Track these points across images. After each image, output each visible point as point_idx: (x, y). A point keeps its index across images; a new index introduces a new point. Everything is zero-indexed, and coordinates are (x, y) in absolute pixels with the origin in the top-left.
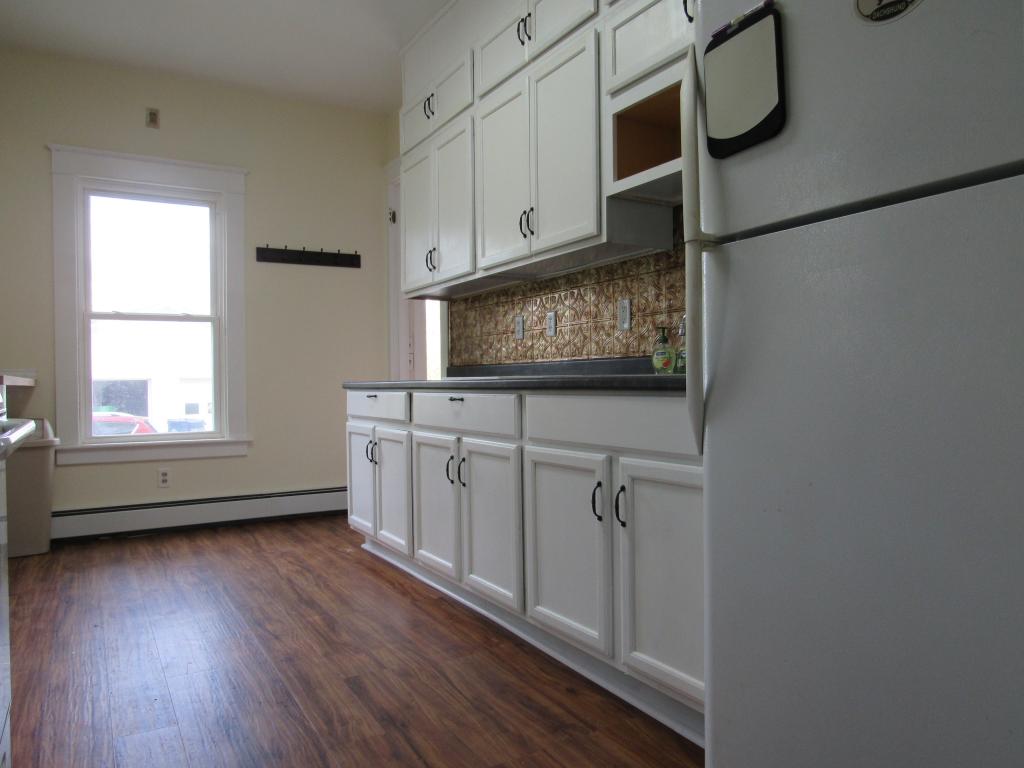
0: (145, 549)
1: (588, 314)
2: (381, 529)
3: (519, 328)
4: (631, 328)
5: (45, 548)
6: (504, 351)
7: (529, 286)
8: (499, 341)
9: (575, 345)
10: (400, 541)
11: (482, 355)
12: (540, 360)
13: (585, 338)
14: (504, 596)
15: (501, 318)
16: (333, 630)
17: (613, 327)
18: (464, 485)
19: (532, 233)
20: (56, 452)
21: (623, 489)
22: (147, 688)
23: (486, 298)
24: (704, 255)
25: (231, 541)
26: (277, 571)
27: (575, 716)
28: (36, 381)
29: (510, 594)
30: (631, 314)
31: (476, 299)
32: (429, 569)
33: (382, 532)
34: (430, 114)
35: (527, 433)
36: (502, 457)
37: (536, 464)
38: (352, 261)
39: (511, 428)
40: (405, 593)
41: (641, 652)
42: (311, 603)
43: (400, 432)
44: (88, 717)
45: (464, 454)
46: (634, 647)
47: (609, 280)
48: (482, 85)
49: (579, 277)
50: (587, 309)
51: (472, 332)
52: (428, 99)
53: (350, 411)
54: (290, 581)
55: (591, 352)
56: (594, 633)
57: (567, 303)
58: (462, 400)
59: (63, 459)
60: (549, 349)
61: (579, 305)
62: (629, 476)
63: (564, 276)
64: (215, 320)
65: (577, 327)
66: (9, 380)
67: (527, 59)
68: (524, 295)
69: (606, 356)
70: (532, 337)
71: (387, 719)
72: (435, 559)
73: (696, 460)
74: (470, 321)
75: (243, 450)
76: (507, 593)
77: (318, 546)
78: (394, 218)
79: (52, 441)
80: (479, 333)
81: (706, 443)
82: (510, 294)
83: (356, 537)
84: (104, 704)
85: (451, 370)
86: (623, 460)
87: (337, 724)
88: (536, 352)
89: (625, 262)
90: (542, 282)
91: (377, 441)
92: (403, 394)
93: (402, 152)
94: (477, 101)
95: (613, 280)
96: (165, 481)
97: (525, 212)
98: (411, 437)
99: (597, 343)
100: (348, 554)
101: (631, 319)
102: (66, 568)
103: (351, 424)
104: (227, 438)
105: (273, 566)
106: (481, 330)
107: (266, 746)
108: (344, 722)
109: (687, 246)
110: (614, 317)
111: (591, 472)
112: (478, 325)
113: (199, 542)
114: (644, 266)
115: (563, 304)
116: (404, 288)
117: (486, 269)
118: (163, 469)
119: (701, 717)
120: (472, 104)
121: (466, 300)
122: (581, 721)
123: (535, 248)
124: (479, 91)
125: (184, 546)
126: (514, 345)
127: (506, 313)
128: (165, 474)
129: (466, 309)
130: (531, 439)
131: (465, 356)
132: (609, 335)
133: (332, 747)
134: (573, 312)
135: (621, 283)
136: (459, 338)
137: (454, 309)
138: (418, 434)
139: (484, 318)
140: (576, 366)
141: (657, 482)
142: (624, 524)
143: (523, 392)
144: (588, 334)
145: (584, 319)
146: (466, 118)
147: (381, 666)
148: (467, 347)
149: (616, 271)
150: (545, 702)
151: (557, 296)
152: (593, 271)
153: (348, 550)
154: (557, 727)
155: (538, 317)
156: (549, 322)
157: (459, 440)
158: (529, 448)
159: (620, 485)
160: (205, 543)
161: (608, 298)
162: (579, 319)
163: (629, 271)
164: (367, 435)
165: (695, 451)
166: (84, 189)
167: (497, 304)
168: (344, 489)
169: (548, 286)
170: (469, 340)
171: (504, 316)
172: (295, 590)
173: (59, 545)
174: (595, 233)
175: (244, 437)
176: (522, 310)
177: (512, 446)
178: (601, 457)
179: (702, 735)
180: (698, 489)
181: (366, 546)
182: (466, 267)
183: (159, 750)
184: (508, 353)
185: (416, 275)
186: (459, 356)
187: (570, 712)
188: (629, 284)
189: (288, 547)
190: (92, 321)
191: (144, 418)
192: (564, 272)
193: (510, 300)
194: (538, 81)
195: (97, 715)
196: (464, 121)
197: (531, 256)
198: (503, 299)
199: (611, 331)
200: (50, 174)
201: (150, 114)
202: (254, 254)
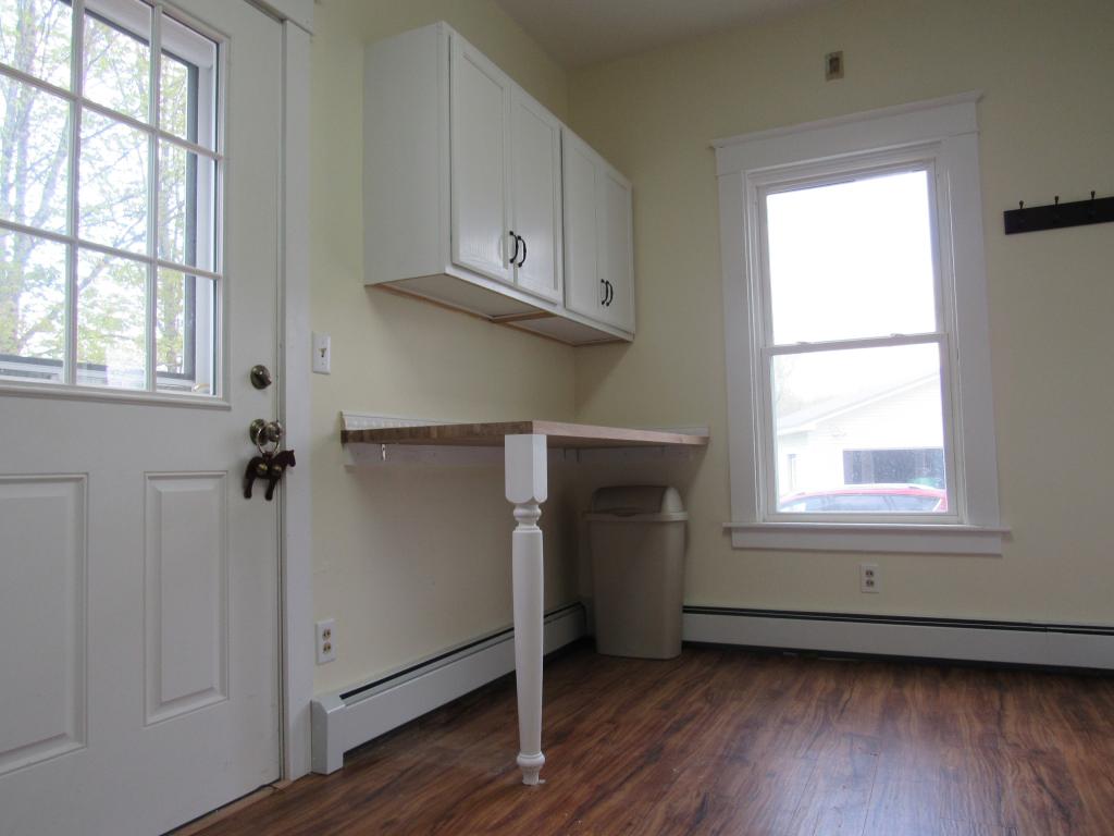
0: (824, 684)
5: (669, 650)
20: (730, 530)
64: (941, 337)
75: (993, 546)
96: (870, 583)
104: (966, 525)
118: (868, 565)
128: (870, 573)
166: (757, 188)
173: (693, 649)
175: (995, 526)
190: (774, 358)
200: (717, 178)
201: (831, 61)
202: (999, 224)
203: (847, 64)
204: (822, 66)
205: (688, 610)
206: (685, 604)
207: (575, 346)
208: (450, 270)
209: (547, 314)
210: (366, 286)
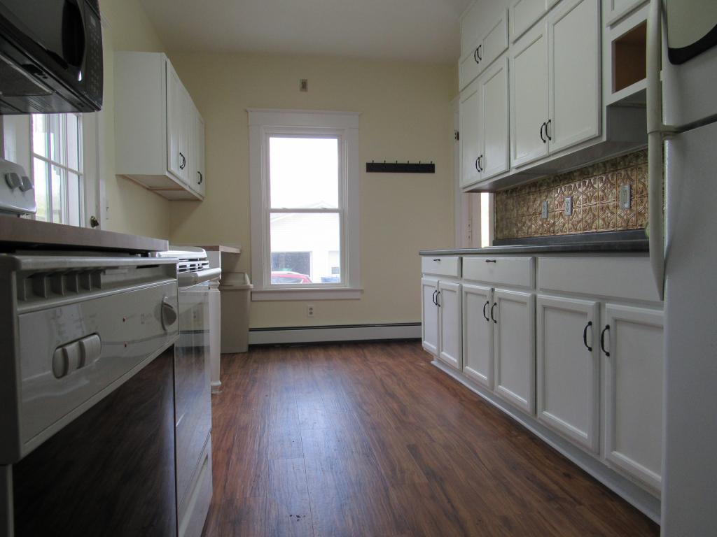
0: (299, 354)
1: (596, 198)
2: (442, 351)
3: (544, 211)
4: (631, 207)
5: (245, 349)
6: (534, 227)
7: (552, 179)
8: (530, 220)
9: (586, 222)
10: (454, 360)
11: (517, 231)
12: (560, 233)
13: (594, 215)
14: (522, 402)
15: (531, 204)
16: (405, 414)
17: (617, 207)
18: (496, 322)
19: (550, 139)
20: (251, 293)
21: (608, 327)
22: (289, 434)
23: (521, 190)
24: (667, 143)
25: (349, 353)
26: (375, 374)
27: (567, 492)
28: (241, 251)
29: (526, 401)
30: (631, 196)
31: (514, 190)
32: (472, 379)
33: (443, 353)
34: (479, 60)
35: (539, 285)
36: (521, 302)
37: (545, 308)
38: (429, 168)
39: (527, 281)
40: (455, 395)
41: (620, 452)
42: (393, 396)
43: (455, 285)
44: (256, 447)
45: (496, 300)
46: (614, 448)
47: (613, 171)
48: (515, 34)
49: (590, 170)
50: (596, 194)
51: (510, 215)
52: (478, 50)
53: (424, 270)
54: (381, 380)
55: (599, 226)
56: (585, 435)
57: (580, 190)
58: (495, 261)
59: (255, 297)
60: (567, 225)
61: (589, 192)
62: (613, 318)
63: (578, 170)
64: (340, 211)
65: (588, 208)
66: (222, 249)
67: (546, 9)
68: (548, 185)
69: (611, 229)
70: (554, 217)
71: (431, 474)
72: (477, 373)
73: (658, 306)
74: (510, 207)
75: (357, 295)
76: (524, 400)
77: (403, 360)
78: (458, 137)
79: (249, 286)
80: (515, 215)
81: (666, 291)
82: (538, 185)
83: (428, 356)
84: (265, 440)
85: (496, 241)
86: (608, 305)
87: (398, 472)
88: (556, 229)
89: (626, 156)
90: (561, 175)
91: (440, 290)
92: (456, 258)
93: (460, 90)
94: (511, 45)
95: (617, 170)
96: (311, 313)
97: (545, 124)
98: (461, 288)
99: (603, 220)
100: (422, 367)
101: (631, 200)
102: (255, 362)
103: (425, 279)
104: (348, 287)
105: (372, 370)
106: (517, 212)
107: (353, 479)
108: (402, 472)
109: (650, 137)
110: (617, 198)
111: (584, 314)
112: (515, 210)
113: (330, 352)
114: (642, 158)
115: (578, 191)
116: (462, 185)
117: (517, 168)
118: (310, 305)
119: (659, 502)
120: (507, 49)
121: (506, 192)
122: (571, 497)
123: (552, 150)
124: (512, 38)
125: (321, 354)
126: (540, 223)
127: (535, 200)
128: (311, 309)
129: (507, 198)
130: (541, 289)
131: (506, 232)
132: (612, 213)
133: (393, 486)
134: (584, 197)
135: (623, 172)
136: (502, 219)
137: (498, 198)
138: (466, 286)
139: (519, 204)
140: (587, 237)
141: (634, 323)
142: (608, 354)
143: (536, 255)
144: (596, 214)
145: (593, 202)
146: (503, 59)
147: (432, 440)
148: (507, 226)
149: (619, 163)
150: (544, 479)
151: (573, 185)
152: (601, 165)
153: (422, 364)
154: (551, 497)
155: (559, 202)
156: (567, 205)
157: (493, 290)
158: (540, 296)
159: (606, 324)
160: (334, 353)
161: (612, 184)
162: (590, 201)
163: (630, 162)
164: (434, 287)
165: (657, 298)
166: (266, 134)
167: (529, 193)
168: (420, 324)
169: (566, 178)
170: (508, 221)
171: (534, 202)
172: (384, 387)
173: (253, 348)
174: (597, 135)
175: (359, 287)
176: (547, 196)
177: (528, 295)
178: (592, 303)
179: (659, 515)
180: (660, 328)
181: (433, 362)
182: (503, 168)
183: (292, 470)
184: (536, 229)
185: (470, 175)
186: (502, 231)
187: (563, 490)
188: (629, 173)
189: (383, 359)
190: (271, 214)
191: (305, 276)
192: (578, 167)
193: (538, 190)
194: (554, 25)
195: (261, 447)
196: (502, 62)
197: (550, 156)
198: (533, 189)
199: (614, 210)
200: (248, 126)
201: (302, 83)
202: (364, 168)
203: (309, 86)
204: (299, 85)
205: (251, 330)
206: (251, 327)
207: (170, 200)
208: (167, 174)
209: (183, 189)
210: (116, 175)
